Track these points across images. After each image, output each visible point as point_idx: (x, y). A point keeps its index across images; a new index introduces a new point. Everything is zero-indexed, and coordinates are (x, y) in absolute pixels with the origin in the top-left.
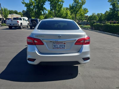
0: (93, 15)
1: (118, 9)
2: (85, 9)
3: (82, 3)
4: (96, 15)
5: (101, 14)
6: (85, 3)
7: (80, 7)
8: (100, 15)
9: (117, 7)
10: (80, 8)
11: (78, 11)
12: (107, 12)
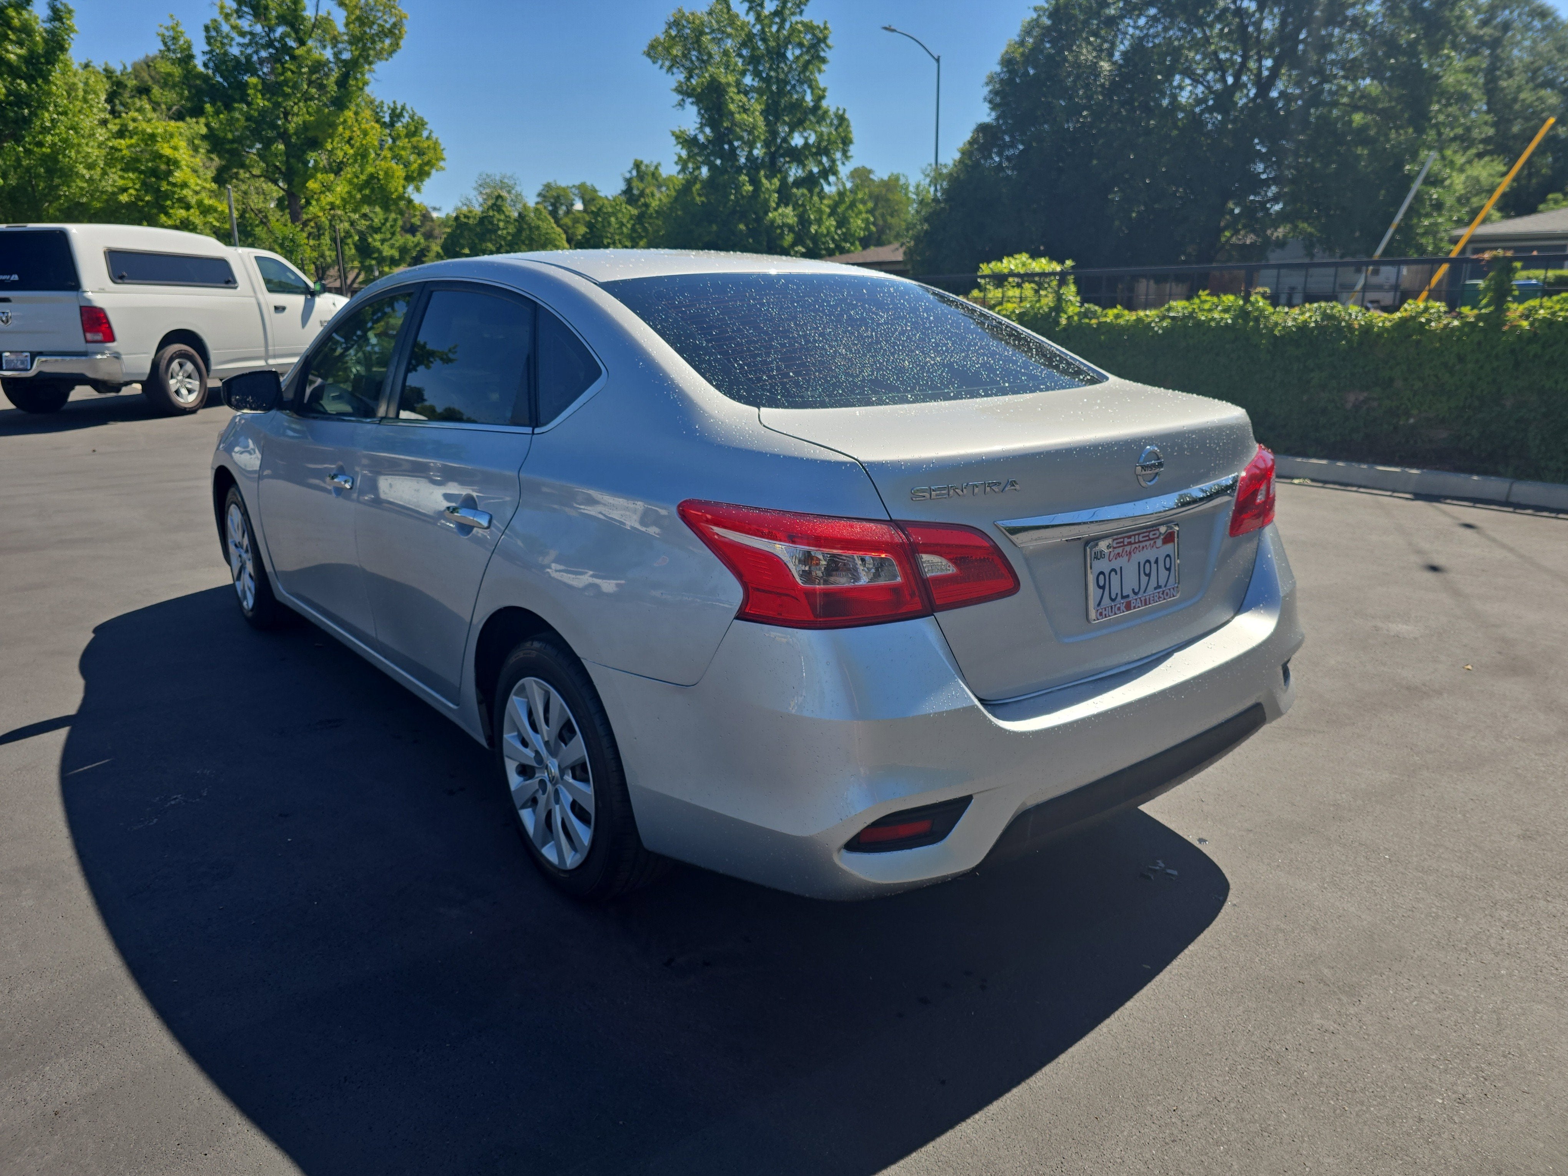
0: (497, 204)
1: (751, 145)
2: (396, 115)
3: (354, 40)
4: (531, 200)
5: (588, 195)
6: (393, 32)
7: (342, 82)
8: (579, 206)
9: (741, 125)
10: (340, 104)
11: (315, 144)
12: (641, 176)
